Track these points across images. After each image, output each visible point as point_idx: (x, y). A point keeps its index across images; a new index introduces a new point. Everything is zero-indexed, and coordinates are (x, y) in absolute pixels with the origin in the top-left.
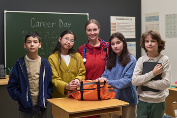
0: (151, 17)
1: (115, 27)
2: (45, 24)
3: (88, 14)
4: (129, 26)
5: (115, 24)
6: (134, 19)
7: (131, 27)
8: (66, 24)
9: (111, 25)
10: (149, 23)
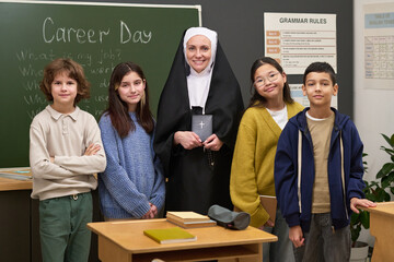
0: (378, 16)
1: (278, 42)
2: (81, 33)
3: (199, 7)
4: (318, 40)
5: (278, 33)
6: (331, 19)
7: (323, 43)
8: (138, 35)
9: (266, 38)
10: (374, 32)
